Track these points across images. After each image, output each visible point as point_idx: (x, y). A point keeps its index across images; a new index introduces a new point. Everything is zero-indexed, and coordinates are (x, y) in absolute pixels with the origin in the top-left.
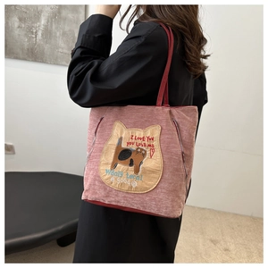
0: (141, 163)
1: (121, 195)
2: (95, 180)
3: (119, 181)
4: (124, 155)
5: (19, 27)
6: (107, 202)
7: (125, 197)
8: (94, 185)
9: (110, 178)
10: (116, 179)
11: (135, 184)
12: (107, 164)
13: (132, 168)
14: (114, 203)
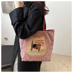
0: (40, 48)
1: (34, 58)
2: (26, 55)
3: (34, 54)
4: (34, 46)
5: (8, 4)
6: (30, 61)
7: (36, 58)
8: (26, 56)
9: (31, 54)
10: (33, 54)
11: (39, 54)
12: (29, 49)
13: (38, 50)
14: (33, 61)
